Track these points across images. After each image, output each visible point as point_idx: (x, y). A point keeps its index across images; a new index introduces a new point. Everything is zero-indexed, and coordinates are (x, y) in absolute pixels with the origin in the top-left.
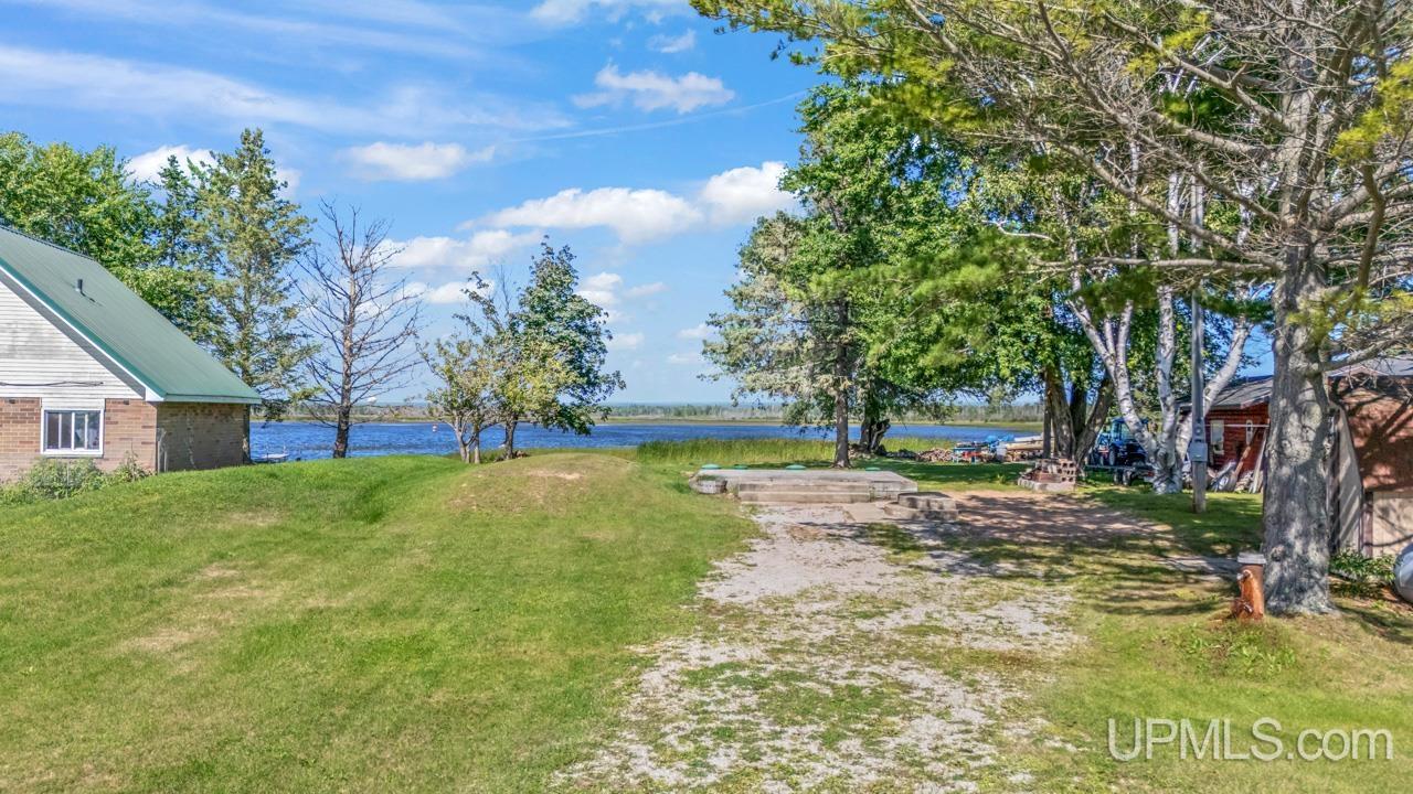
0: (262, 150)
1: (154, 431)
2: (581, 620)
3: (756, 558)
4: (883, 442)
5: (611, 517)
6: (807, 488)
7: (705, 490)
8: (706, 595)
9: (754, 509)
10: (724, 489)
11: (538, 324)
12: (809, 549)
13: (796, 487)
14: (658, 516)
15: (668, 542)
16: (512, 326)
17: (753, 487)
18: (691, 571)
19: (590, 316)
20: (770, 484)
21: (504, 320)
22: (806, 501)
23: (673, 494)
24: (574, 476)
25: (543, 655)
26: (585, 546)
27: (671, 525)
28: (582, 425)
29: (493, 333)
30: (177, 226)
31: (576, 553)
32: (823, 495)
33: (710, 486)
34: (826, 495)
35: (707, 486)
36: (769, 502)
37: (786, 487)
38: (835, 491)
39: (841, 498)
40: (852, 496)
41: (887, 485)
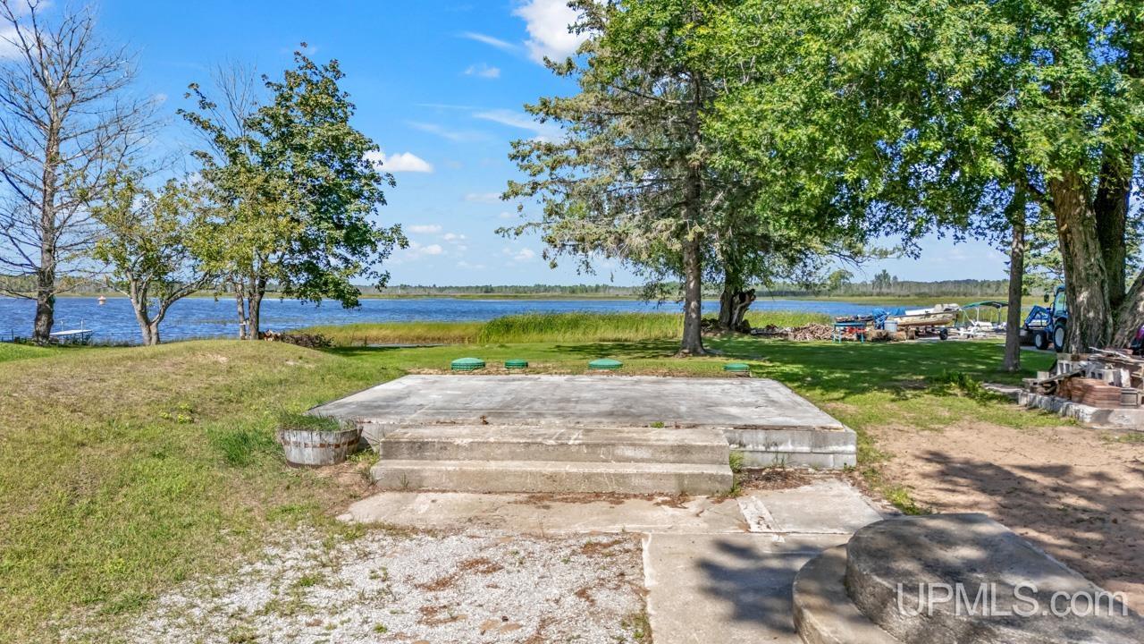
4: (747, 317)
32: (601, 475)
33: (304, 447)
34: (609, 475)
35: (297, 444)
36: (450, 494)
37: (506, 449)
38: (637, 461)
39: (649, 483)
40: (680, 477)
41: (775, 436)
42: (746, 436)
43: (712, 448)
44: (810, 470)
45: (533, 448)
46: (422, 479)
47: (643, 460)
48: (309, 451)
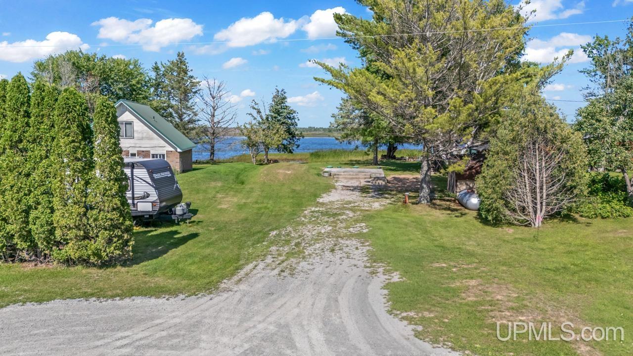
0: (184, 59)
1: (179, 159)
2: (294, 205)
3: (331, 194)
4: (395, 154)
5: (299, 184)
6: (353, 175)
7: (325, 175)
8: (318, 201)
9: (337, 181)
10: (330, 175)
11: (275, 117)
12: (345, 192)
13: (350, 175)
14: (311, 184)
15: (312, 190)
16: (267, 119)
17: (338, 175)
18: (316, 196)
19: (292, 114)
20: (343, 174)
21: (264, 117)
22: (352, 179)
23: (316, 177)
24: (289, 172)
25: (288, 209)
26: (294, 191)
27: (314, 186)
28: (290, 150)
29: (261, 120)
30: (158, 85)
31: (291, 192)
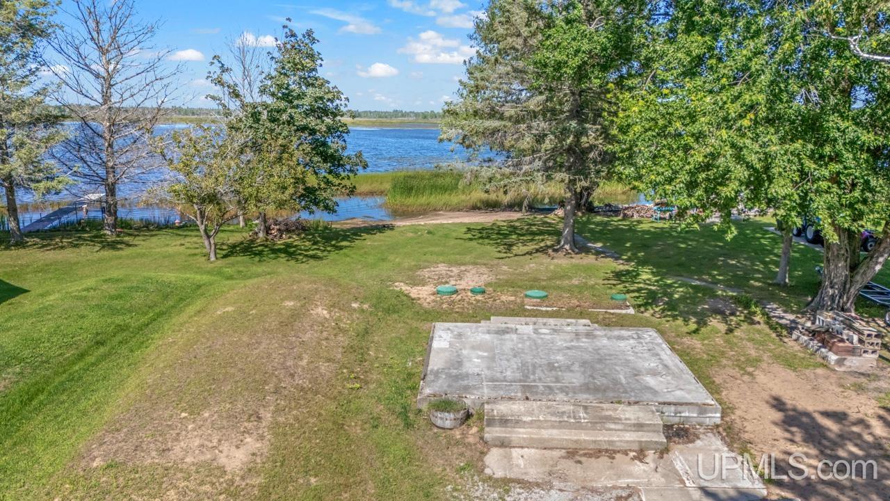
11: (279, 111)
19: (333, 100)
32: (601, 441)
33: (446, 419)
34: (605, 441)
35: (441, 418)
36: (526, 449)
37: (549, 424)
38: (616, 430)
39: (625, 445)
40: (640, 442)
41: (680, 408)
42: (665, 408)
43: (654, 425)
44: (698, 427)
45: (563, 423)
46: (510, 441)
47: (619, 430)
48: (448, 422)
